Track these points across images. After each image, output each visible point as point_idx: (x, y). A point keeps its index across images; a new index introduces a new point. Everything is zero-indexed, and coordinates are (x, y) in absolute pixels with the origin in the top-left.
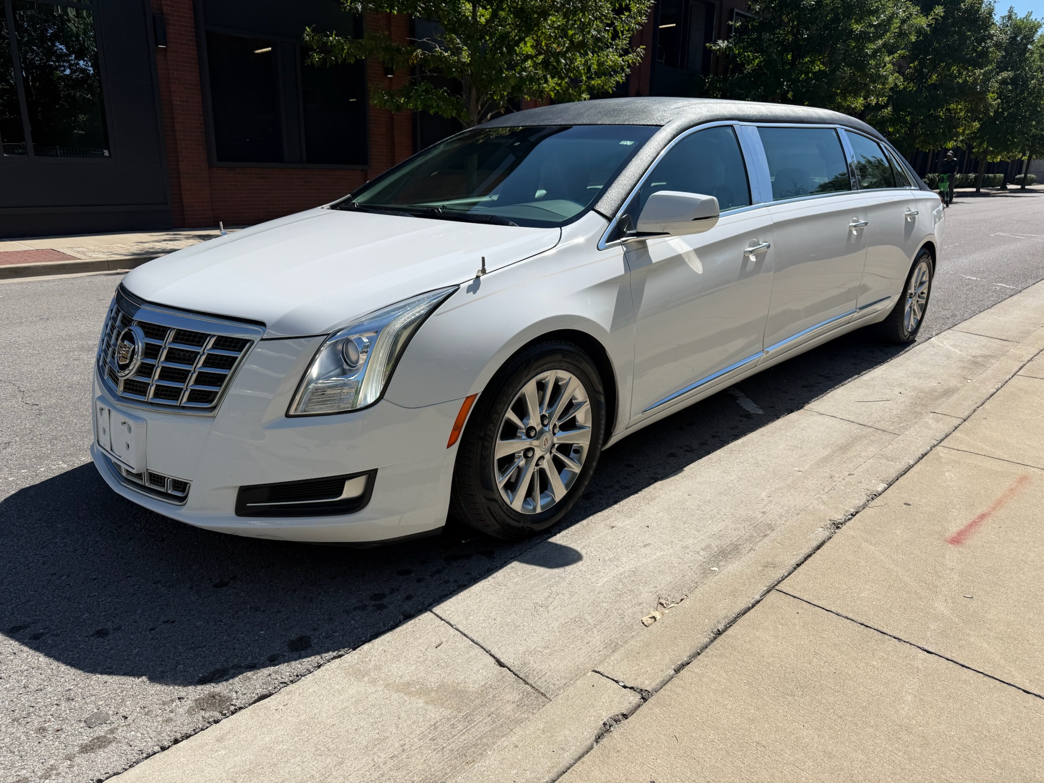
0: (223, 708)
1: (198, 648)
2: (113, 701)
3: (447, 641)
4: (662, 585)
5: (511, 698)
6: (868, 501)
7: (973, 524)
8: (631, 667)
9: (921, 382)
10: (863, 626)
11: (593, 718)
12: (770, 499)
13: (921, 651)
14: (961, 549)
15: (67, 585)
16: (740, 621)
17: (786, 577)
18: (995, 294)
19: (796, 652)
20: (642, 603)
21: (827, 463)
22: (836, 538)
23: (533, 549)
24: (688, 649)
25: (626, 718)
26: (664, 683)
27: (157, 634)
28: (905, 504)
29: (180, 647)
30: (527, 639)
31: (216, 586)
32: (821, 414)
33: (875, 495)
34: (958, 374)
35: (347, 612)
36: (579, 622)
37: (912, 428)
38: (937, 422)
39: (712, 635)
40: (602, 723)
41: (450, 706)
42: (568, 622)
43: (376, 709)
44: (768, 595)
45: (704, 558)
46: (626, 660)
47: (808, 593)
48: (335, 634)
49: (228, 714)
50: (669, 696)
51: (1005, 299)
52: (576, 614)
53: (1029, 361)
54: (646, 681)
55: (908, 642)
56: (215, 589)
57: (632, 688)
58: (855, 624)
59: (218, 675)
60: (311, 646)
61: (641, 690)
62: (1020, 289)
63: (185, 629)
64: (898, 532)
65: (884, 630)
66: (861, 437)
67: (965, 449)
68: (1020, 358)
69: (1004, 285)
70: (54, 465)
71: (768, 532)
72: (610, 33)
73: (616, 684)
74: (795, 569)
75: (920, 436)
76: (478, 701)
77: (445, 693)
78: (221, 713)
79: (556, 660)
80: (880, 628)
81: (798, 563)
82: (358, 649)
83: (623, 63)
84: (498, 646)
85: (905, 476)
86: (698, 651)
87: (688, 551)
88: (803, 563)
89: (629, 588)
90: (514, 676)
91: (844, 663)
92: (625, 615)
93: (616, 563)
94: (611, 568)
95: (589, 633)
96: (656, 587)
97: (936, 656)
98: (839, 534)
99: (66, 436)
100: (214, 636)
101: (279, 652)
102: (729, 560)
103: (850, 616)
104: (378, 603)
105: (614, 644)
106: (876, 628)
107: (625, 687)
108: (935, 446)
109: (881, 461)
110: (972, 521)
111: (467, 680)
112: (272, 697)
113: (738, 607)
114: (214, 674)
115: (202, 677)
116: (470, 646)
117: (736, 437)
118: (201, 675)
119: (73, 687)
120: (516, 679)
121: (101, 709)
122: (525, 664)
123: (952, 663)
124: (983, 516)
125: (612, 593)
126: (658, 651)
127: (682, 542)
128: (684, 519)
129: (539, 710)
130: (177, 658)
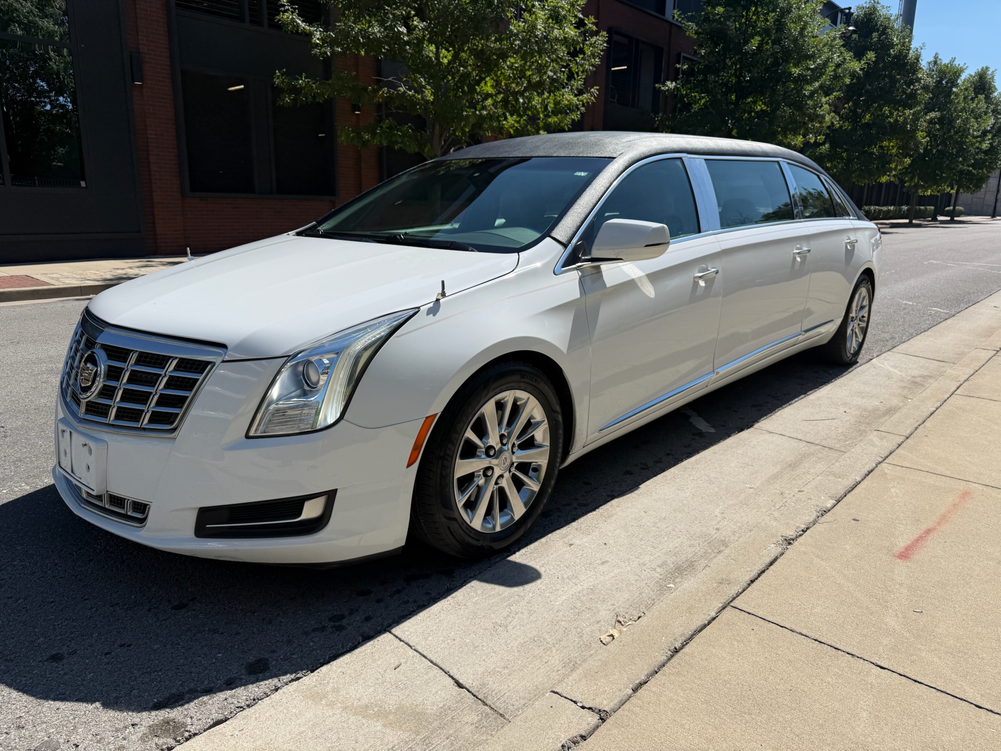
0: (177, 735)
1: (154, 672)
2: (65, 729)
3: (406, 663)
4: (620, 603)
5: (470, 720)
6: (818, 517)
7: (920, 539)
8: (589, 687)
9: (864, 401)
10: (817, 642)
11: (551, 741)
12: (723, 515)
13: (874, 667)
14: (909, 564)
15: (24, 608)
16: (697, 639)
17: (740, 594)
18: (930, 318)
19: (752, 669)
20: (600, 621)
21: (777, 479)
22: (787, 552)
23: (492, 568)
24: (646, 667)
25: (585, 740)
26: (623, 703)
27: (113, 658)
28: (854, 520)
29: (135, 672)
30: (486, 660)
31: (175, 608)
32: (770, 432)
33: (825, 511)
34: (899, 394)
35: (306, 634)
36: (538, 642)
37: (858, 446)
38: (882, 439)
39: (670, 653)
40: (560, 745)
41: (408, 729)
42: (527, 641)
43: (333, 733)
44: (724, 612)
45: (661, 575)
46: (584, 680)
47: (762, 609)
48: (293, 656)
49: (182, 741)
50: (627, 716)
51: (940, 323)
52: (535, 633)
53: (965, 381)
54: (605, 701)
55: (861, 658)
56: (174, 611)
57: (590, 708)
58: (809, 640)
59: (173, 700)
60: (269, 668)
61: (600, 710)
62: (953, 313)
63: (141, 653)
64: (848, 547)
65: (838, 646)
66: (809, 454)
67: (908, 465)
68: (957, 378)
69: (938, 309)
70: (17, 487)
71: (722, 548)
72: (565, 74)
73: (574, 705)
74: (749, 585)
75: (865, 454)
76: (436, 724)
77: (403, 716)
78: (175, 739)
79: (515, 680)
80: (834, 644)
81: (752, 579)
82: (316, 672)
83: (578, 103)
84: (457, 667)
85: (853, 492)
86: (656, 669)
87: (644, 568)
88: (756, 579)
89: (588, 606)
90: (472, 697)
91: (799, 680)
92: (583, 634)
93: (574, 581)
94: (570, 586)
95: (548, 653)
96: (614, 605)
97: (889, 672)
98: (791, 550)
99: (30, 458)
100: (170, 659)
101: (236, 675)
102: (685, 576)
103: (804, 632)
104: (337, 624)
105: (572, 663)
106: (829, 644)
107: (583, 707)
108: (880, 463)
109: (829, 478)
110: (918, 536)
111: (425, 702)
112: (227, 722)
113: (695, 624)
114: (169, 699)
115: (157, 703)
116: (430, 668)
117: (690, 455)
118: (156, 700)
119: (24, 714)
120: (475, 700)
121: (52, 737)
122: (484, 685)
123: (905, 678)
124: (928, 531)
125: (571, 611)
126: (616, 670)
127: (638, 560)
128: (640, 536)
129: (497, 731)
130: (132, 683)
